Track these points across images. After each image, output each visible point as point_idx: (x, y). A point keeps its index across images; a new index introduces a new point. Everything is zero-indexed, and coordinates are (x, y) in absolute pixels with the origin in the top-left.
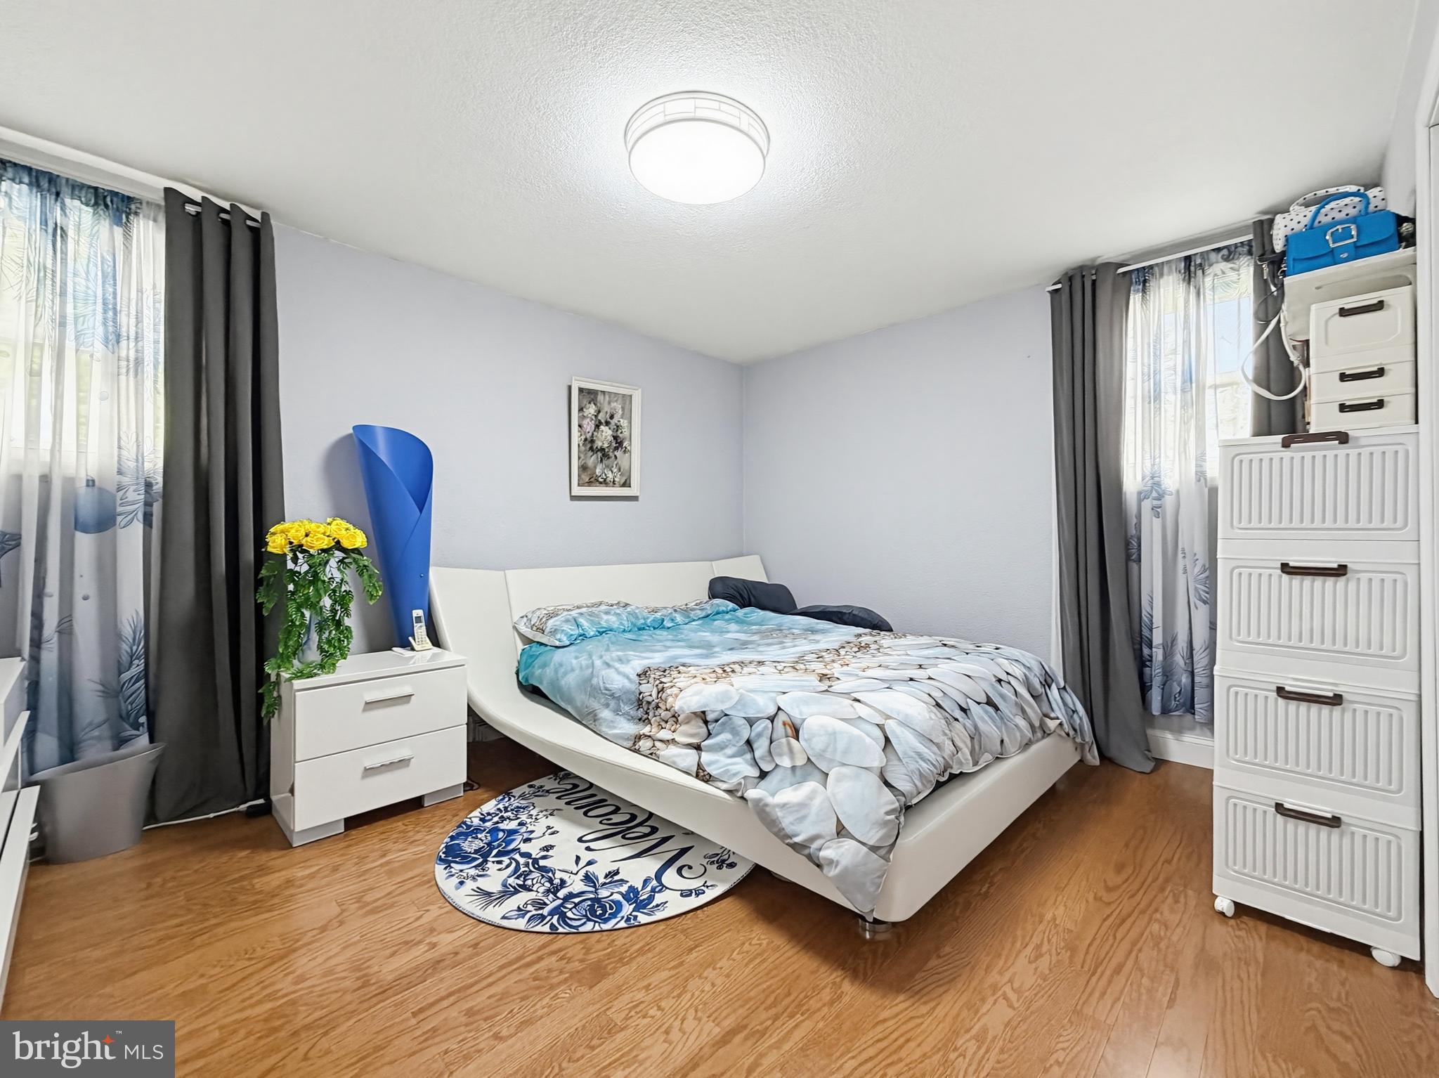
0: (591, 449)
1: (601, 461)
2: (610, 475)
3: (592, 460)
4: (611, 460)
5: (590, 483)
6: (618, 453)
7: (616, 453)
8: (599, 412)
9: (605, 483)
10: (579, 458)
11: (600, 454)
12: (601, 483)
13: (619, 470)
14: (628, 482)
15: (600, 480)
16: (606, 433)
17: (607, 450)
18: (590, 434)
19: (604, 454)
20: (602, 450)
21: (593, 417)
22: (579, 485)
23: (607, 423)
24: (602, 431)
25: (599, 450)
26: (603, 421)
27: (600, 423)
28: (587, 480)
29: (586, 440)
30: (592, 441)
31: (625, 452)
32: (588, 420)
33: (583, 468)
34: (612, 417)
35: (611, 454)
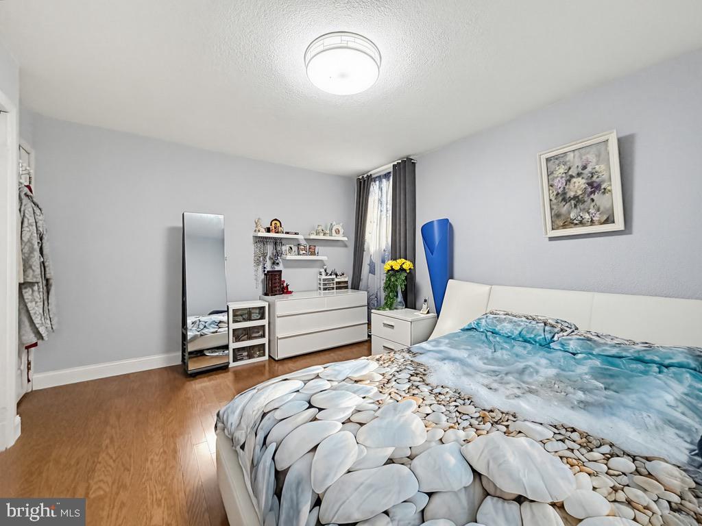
0: (564, 199)
1: (575, 206)
2: (587, 216)
3: (564, 209)
4: (586, 204)
5: (564, 226)
6: (595, 196)
7: (592, 196)
8: (570, 168)
9: (582, 223)
10: (551, 209)
11: (573, 202)
12: (576, 224)
13: (598, 210)
14: (611, 219)
15: (575, 222)
16: (579, 185)
17: (580, 197)
18: (562, 189)
19: (578, 200)
20: (575, 197)
21: (564, 175)
22: (553, 229)
23: (579, 175)
24: (575, 183)
25: (572, 199)
26: (574, 175)
27: (572, 177)
28: (562, 224)
29: (558, 194)
30: (564, 193)
31: (604, 193)
32: (559, 178)
33: (558, 216)
34: (585, 168)
35: (586, 199)
